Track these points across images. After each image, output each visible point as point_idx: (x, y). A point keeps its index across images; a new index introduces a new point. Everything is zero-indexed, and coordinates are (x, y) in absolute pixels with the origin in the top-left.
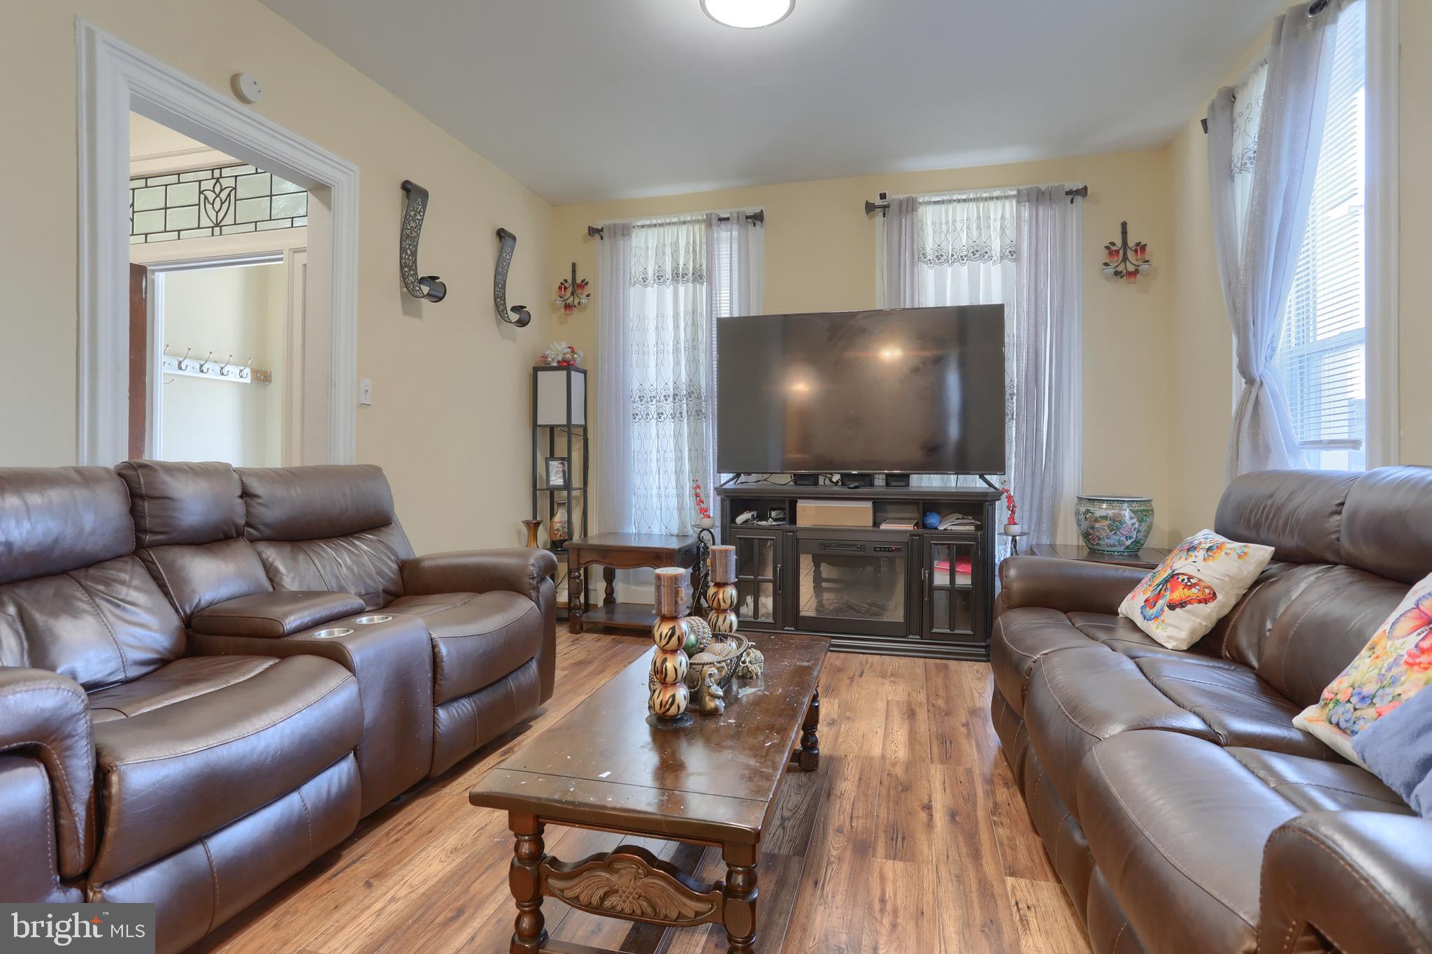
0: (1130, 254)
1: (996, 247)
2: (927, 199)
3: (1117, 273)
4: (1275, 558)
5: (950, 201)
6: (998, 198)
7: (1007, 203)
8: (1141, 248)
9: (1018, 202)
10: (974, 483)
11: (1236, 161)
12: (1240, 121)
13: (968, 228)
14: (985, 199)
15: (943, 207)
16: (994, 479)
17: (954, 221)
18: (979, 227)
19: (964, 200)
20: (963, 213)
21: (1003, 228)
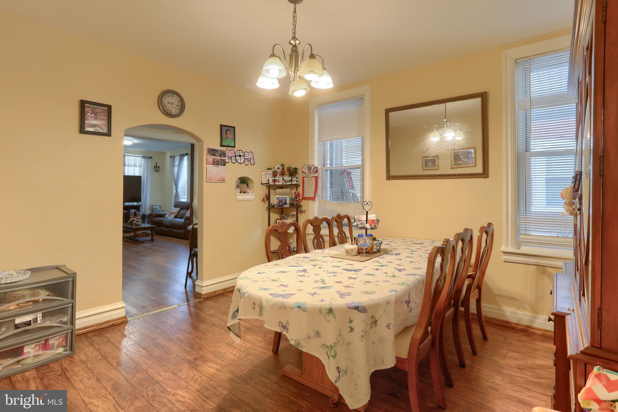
0: (157, 168)
1: (138, 164)
2: (126, 155)
3: (155, 171)
4: (180, 209)
5: (130, 156)
6: (138, 156)
7: (140, 157)
8: (159, 167)
9: (142, 158)
10: (135, 204)
11: (175, 165)
12: (175, 160)
13: (133, 161)
14: (136, 156)
15: (129, 157)
16: (139, 203)
17: (131, 160)
18: (135, 161)
19: (133, 156)
20: (132, 158)
21: (139, 162)
